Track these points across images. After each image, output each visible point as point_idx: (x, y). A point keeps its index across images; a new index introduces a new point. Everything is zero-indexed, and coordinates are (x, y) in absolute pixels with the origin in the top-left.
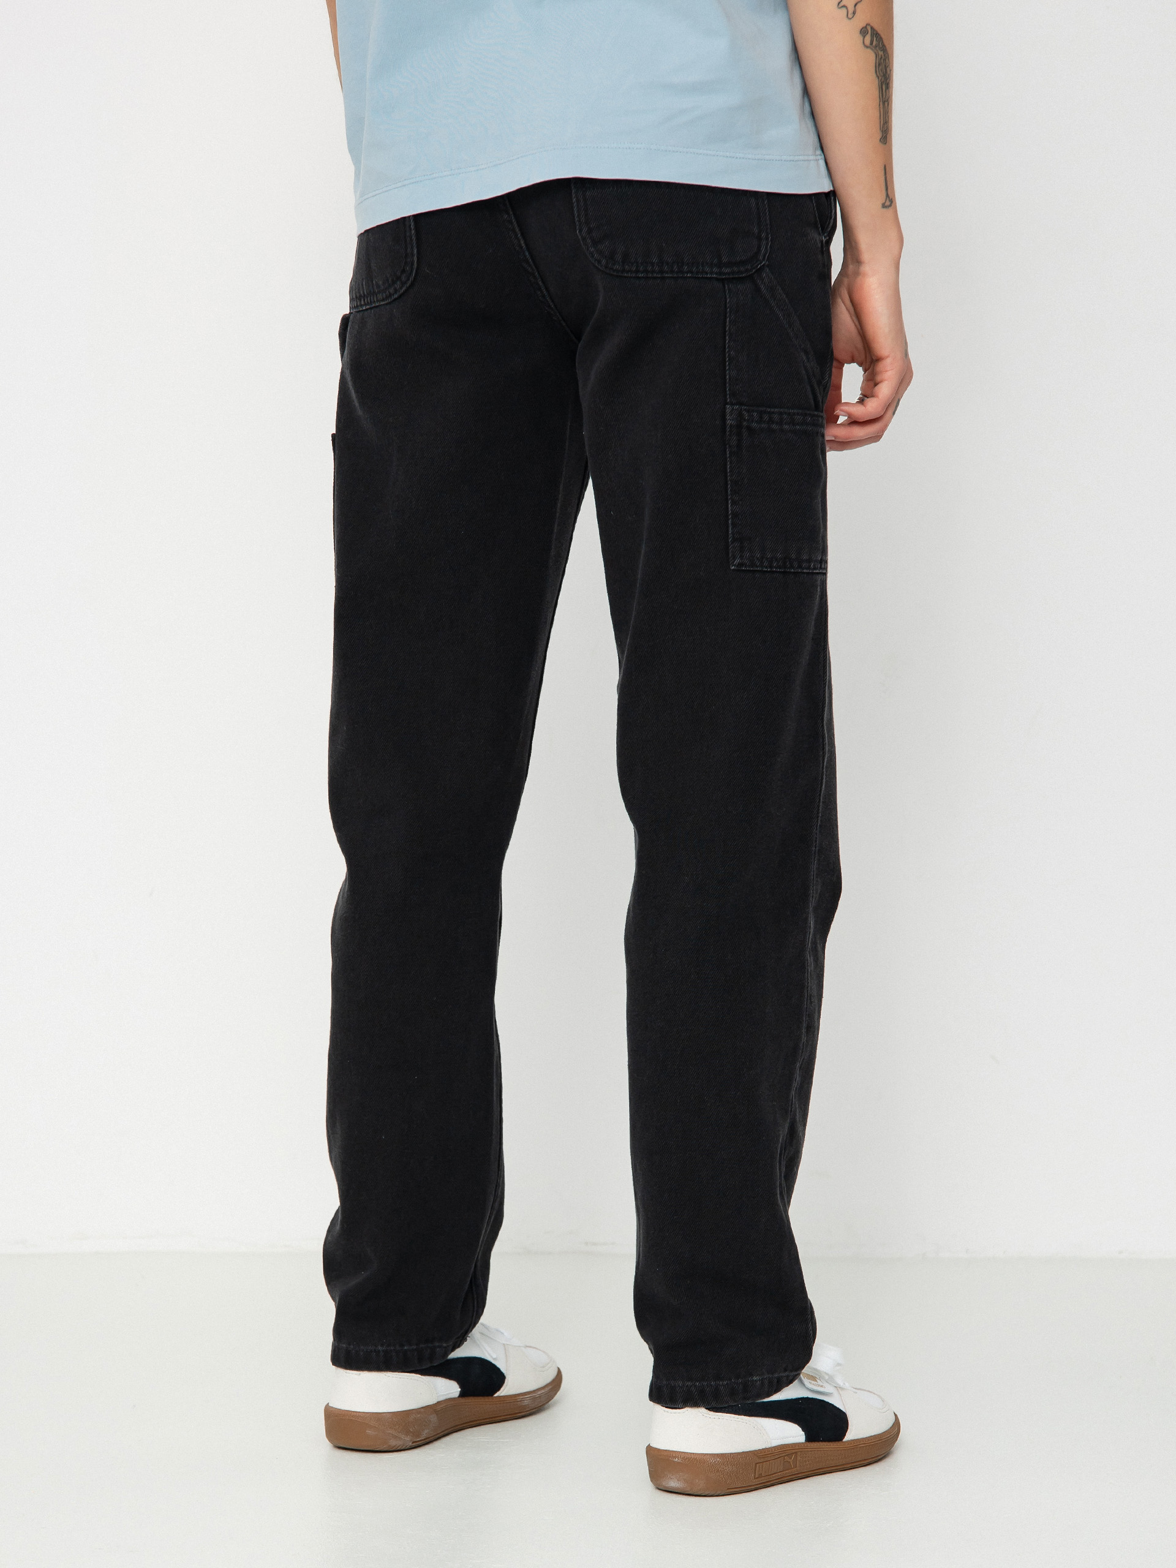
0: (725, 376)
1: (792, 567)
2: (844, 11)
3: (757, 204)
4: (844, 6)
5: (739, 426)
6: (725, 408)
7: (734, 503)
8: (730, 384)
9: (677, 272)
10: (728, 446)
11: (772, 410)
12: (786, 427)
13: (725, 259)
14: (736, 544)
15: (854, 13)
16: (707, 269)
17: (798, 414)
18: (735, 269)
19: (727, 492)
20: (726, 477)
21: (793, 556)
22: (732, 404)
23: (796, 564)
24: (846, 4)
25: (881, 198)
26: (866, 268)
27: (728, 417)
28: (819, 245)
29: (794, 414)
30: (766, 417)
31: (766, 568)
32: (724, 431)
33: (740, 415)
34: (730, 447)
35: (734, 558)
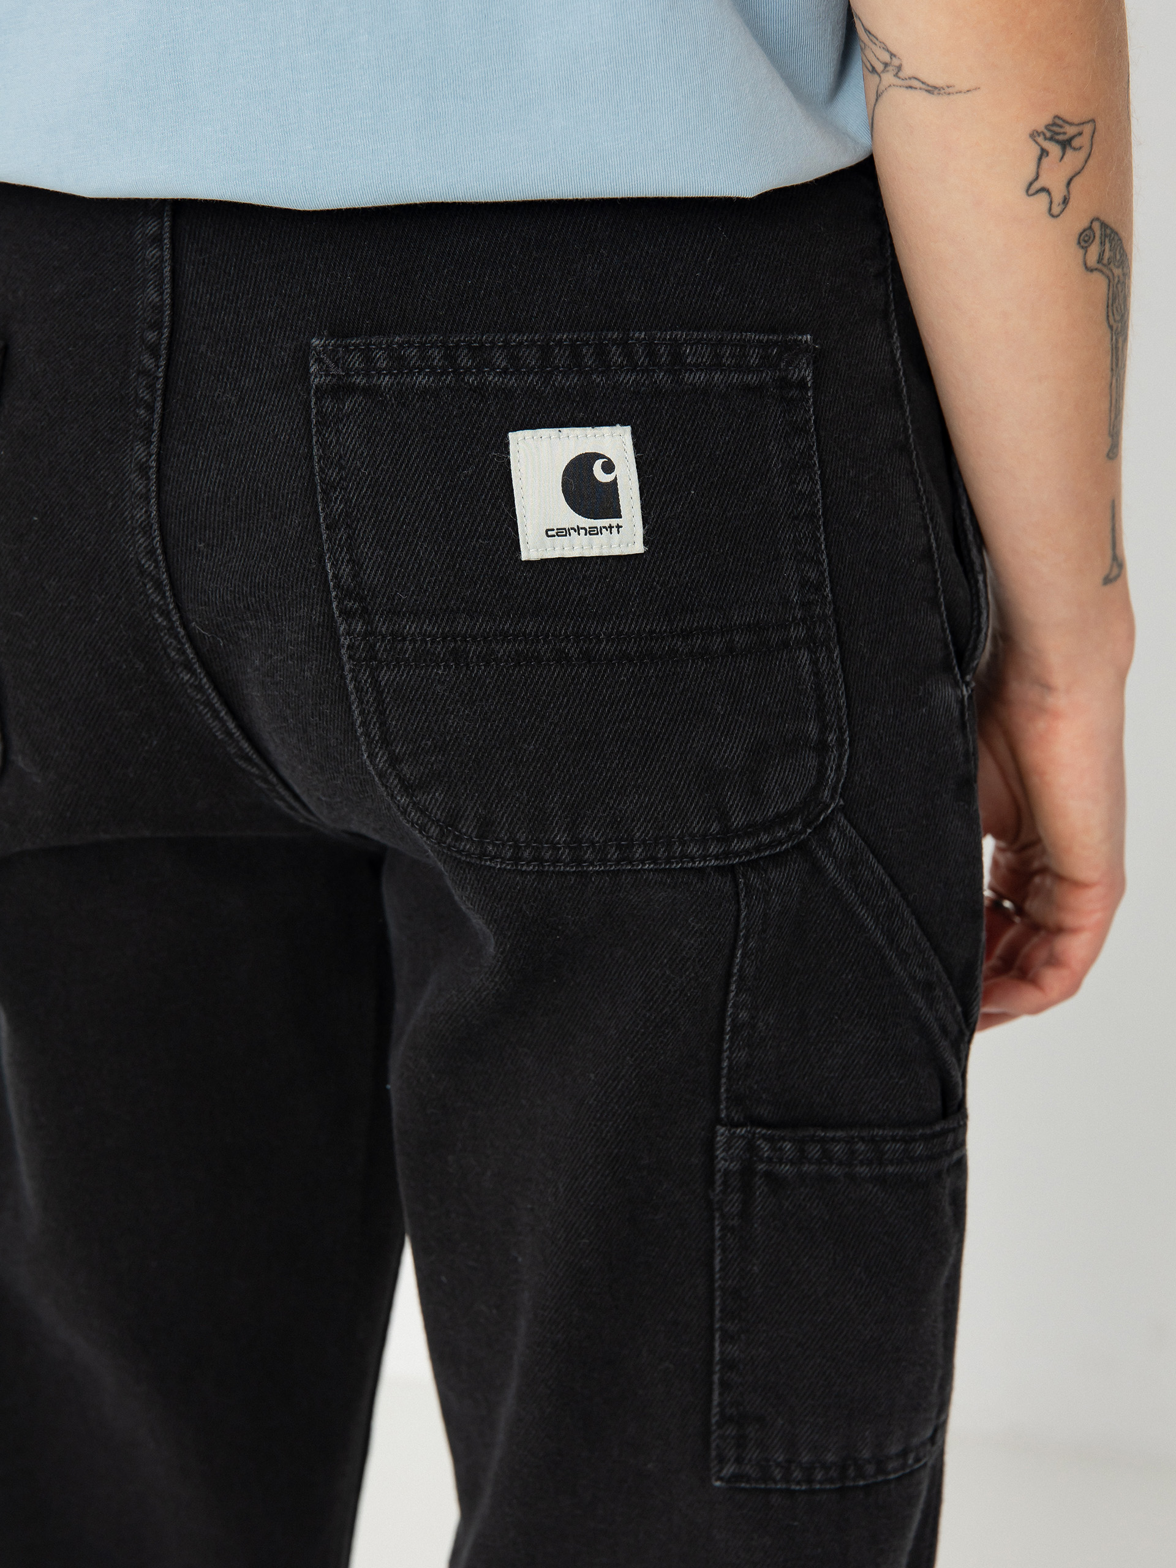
0: (720, 1061)
1: (861, 1475)
2: (1043, 196)
3: (814, 662)
4: (1043, 190)
5: (747, 1172)
6: (713, 1134)
7: (727, 1337)
8: (729, 1079)
9: (618, 862)
10: (717, 1215)
11: (830, 1134)
12: (863, 1170)
13: (738, 821)
14: (731, 1430)
15: (1065, 201)
16: (693, 849)
17: (894, 1139)
18: (765, 838)
19: (711, 1312)
20: (712, 1280)
21: (866, 1454)
22: (732, 1124)
23: (870, 1469)
24: (1047, 185)
25: (1102, 566)
26: (1059, 701)
27: (720, 1153)
28: (955, 706)
29: (884, 1140)
30: (814, 1151)
31: (798, 1483)
32: (710, 1183)
33: (751, 1147)
34: (723, 1216)
35: (722, 1460)
